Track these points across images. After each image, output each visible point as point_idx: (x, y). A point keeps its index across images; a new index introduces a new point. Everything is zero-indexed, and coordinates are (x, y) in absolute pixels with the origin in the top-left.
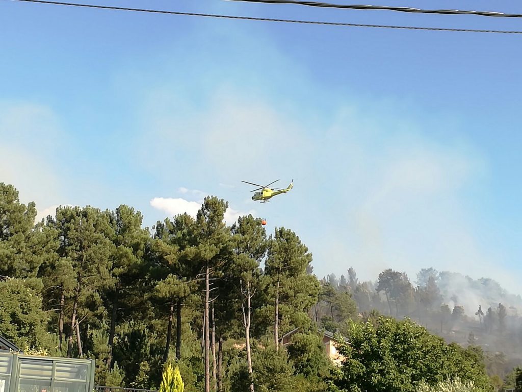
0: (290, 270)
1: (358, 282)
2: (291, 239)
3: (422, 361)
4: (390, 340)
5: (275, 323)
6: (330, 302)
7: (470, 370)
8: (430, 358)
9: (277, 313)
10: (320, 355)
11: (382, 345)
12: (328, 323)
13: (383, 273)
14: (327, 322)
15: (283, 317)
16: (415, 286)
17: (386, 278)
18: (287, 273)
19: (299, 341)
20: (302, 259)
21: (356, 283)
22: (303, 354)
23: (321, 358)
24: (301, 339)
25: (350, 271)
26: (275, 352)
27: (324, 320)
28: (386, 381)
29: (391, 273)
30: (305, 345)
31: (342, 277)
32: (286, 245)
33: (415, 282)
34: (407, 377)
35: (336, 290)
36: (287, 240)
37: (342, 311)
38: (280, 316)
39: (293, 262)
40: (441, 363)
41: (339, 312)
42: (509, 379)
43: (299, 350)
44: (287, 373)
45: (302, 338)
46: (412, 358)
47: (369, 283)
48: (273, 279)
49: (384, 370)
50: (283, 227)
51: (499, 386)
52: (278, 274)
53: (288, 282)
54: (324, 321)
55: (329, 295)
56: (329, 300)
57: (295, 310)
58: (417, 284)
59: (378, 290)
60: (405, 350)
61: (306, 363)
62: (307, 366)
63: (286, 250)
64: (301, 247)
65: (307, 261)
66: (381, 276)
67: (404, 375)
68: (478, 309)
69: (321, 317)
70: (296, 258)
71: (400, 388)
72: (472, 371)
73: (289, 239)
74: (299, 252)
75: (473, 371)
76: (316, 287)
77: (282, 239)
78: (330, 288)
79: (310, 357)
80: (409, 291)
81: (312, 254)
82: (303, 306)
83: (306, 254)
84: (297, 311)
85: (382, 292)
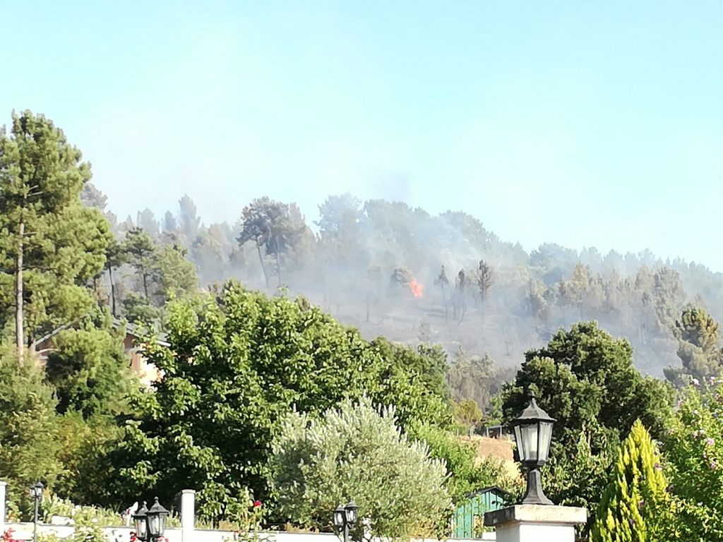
0: (45, 198)
1: (200, 226)
2: (45, 135)
3: (313, 374)
4: (250, 336)
5: (17, 309)
6: (141, 266)
7: (406, 389)
8: (328, 367)
9: (20, 288)
10: (116, 372)
11: (234, 348)
12: (138, 309)
13: (251, 205)
14: (135, 307)
15: (33, 297)
16: (315, 230)
17: (257, 217)
18: (39, 204)
19: (70, 344)
20: (68, 176)
21: (197, 226)
22: (79, 371)
23: (119, 378)
24: (72, 342)
25: (184, 203)
26: (14, 367)
27: (130, 303)
28: (242, 418)
29: (266, 207)
30: (81, 353)
31: (168, 215)
32: (36, 148)
33: (315, 222)
34: (284, 407)
35: (155, 242)
36: (37, 137)
37: (167, 285)
38: (27, 294)
39: (50, 182)
40: (348, 376)
41: (161, 285)
42: (495, 407)
43: (69, 364)
44: (39, 410)
45: (75, 338)
46: (293, 369)
47: (222, 225)
48: (9, 218)
49: (238, 395)
50: (27, 110)
51: (474, 421)
52: (19, 207)
53: (41, 225)
54: (129, 306)
55: (140, 253)
56: (138, 261)
57: (59, 281)
58: (320, 227)
59: (242, 240)
60: (280, 355)
61: (87, 389)
62: (89, 396)
63: (36, 158)
64: (66, 150)
65: (81, 179)
66: (246, 213)
67: (277, 404)
68: (440, 274)
69: (124, 298)
70: (59, 173)
71: (269, 429)
72: (411, 391)
73: (41, 134)
74: (63, 160)
75: (414, 390)
76: (102, 232)
77: (27, 135)
78: (142, 239)
79: (93, 377)
80: (303, 240)
81: (90, 165)
82: (76, 272)
83: (78, 165)
84: (63, 283)
85: (251, 244)
